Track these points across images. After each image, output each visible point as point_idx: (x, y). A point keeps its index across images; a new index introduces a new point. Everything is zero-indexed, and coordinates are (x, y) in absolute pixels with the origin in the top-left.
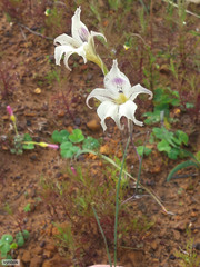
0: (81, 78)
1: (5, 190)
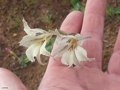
0: (31, 16)
1: (30, 86)
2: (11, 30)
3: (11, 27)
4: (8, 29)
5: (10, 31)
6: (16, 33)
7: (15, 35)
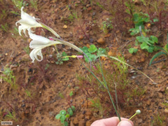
0: (89, 15)
1: (57, 86)
2: (64, 20)
3: (65, 17)
4: (62, 18)
5: (62, 21)
6: (67, 25)
7: (65, 27)
